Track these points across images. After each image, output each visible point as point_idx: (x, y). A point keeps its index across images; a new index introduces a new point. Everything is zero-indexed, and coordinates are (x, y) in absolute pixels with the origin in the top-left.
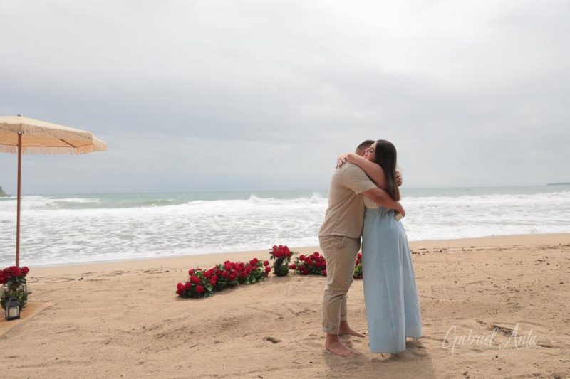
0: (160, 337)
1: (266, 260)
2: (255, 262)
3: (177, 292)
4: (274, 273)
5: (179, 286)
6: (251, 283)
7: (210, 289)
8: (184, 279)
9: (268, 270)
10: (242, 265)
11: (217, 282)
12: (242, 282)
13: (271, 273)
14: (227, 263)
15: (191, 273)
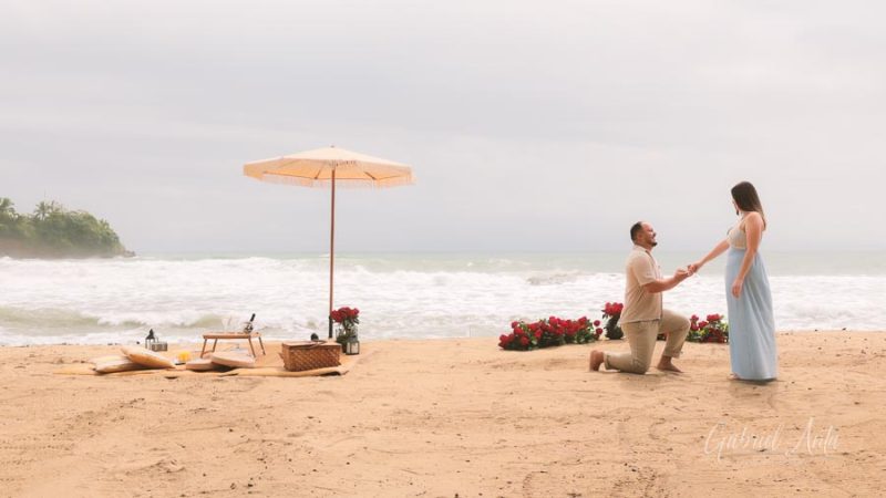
0: (496, 367)
1: (597, 319)
2: (584, 321)
3: (500, 345)
4: (607, 336)
5: (503, 338)
6: (580, 343)
7: (535, 342)
8: (509, 331)
9: (599, 331)
10: (569, 321)
11: (542, 336)
12: (569, 341)
13: (602, 336)
14: (552, 318)
15: (514, 325)
